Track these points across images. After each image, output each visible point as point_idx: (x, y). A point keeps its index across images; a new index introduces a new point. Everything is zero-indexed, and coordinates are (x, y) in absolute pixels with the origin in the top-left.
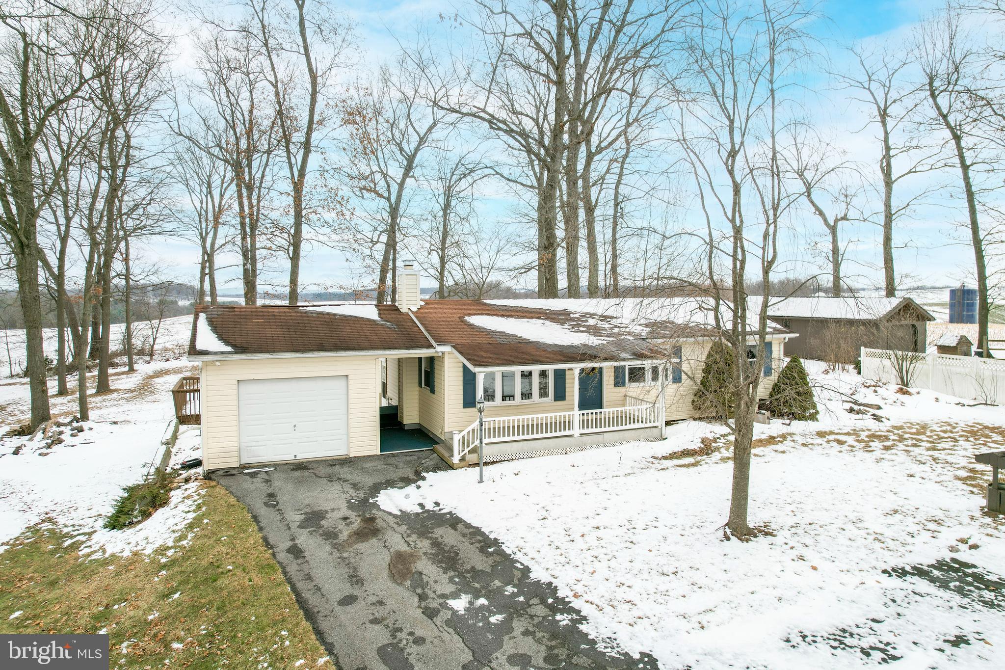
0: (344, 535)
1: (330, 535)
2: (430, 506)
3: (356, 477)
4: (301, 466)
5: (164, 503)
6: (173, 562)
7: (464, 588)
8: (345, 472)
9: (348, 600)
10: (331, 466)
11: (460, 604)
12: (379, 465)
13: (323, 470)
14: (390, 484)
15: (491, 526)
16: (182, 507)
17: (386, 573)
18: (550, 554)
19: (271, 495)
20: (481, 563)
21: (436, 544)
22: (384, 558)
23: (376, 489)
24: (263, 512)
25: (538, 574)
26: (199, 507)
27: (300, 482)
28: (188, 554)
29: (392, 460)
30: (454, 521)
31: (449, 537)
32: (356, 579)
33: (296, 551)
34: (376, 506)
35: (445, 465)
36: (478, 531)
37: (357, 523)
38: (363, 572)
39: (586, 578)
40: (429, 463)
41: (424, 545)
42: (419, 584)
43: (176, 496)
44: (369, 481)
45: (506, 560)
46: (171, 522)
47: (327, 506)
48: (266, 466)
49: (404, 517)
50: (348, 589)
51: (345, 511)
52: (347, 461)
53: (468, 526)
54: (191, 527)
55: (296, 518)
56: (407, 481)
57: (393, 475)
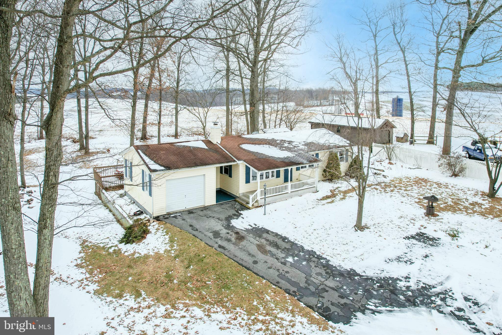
0: (233, 240)
1: (228, 240)
2: (254, 226)
4: (190, 212)
5: (149, 232)
7: (287, 254)
8: (209, 213)
9: (255, 262)
10: (202, 210)
11: (290, 260)
12: (220, 209)
13: (201, 213)
14: (231, 217)
16: (159, 234)
17: (259, 252)
18: (306, 241)
19: (191, 226)
20: (288, 246)
21: (267, 240)
22: (255, 247)
23: (228, 220)
24: (195, 233)
25: (307, 248)
26: (167, 234)
27: (197, 220)
28: (181, 252)
29: (225, 206)
31: (269, 237)
32: (251, 255)
33: (222, 247)
34: (234, 227)
35: (245, 208)
36: (277, 234)
37: (234, 235)
38: (252, 252)
39: (322, 248)
40: (237, 207)
41: (263, 241)
42: (273, 255)
43: (151, 229)
44: (223, 217)
45: (294, 244)
46: (160, 240)
47: (216, 229)
48: (177, 213)
49: (248, 231)
50: (251, 259)
51: (226, 231)
53: (273, 233)
54: (171, 242)
55: (210, 235)
56: (236, 216)
57: (230, 213)
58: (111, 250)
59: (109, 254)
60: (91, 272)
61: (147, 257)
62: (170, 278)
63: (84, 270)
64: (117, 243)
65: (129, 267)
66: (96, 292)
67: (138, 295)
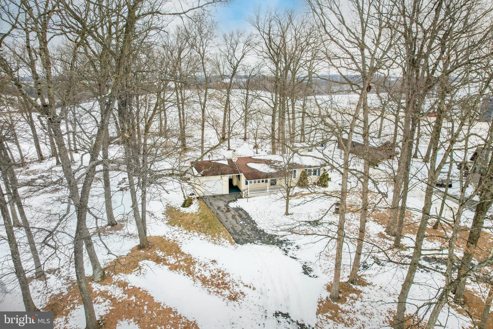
0: (224, 211)
1: (222, 211)
2: (238, 207)
3: (225, 200)
4: (214, 196)
5: (192, 204)
6: (199, 215)
7: (242, 220)
8: (222, 198)
9: (227, 221)
10: (220, 196)
11: (241, 223)
12: (228, 196)
13: (219, 198)
14: (231, 201)
15: (248, 211)
16: (196, 205)
17: (231, 218)
18: (256, 216)
19: (211, 203)
20: (245, 217)
21: (239, 214)
22: (231, 216)
23: (229, 202)
24: (210, 206)
25: (253, 219)
26: (199, 205)
27: (215, 200)
28: (201, 213)
29: (231, 195)
30: (242, 210)
31: (241, 212)
32: (227, 218)
33: (217, 214)
34: (229, 206)
35: (241, 197)
36: (245, 212)
37: (226, 209)
38: (228, 217)
39: (260, 220)
40: (238, 196)
41: (237, 214)
42: (236, 220)
43: (194, 202)
44: (227, 200)
45: (249, 216)
46: (195, 208)
47: (221, 206)
48: (207, 196)
49: (234, 208)
50: (226, 220)
51: (224, 207)
52: (223, 195)
54: (199, 209)
55: (216, 208)
56: (234, 201)
57: (232, 199)
58: (177, 209)
59: (176, 211)
60: (167, 217)
61: (188, 213)
62: (193, 222)
63: (164, 216)
64: (180, 206)
65: (181, 216)
66: (167, 224)
67: (180, 226)
